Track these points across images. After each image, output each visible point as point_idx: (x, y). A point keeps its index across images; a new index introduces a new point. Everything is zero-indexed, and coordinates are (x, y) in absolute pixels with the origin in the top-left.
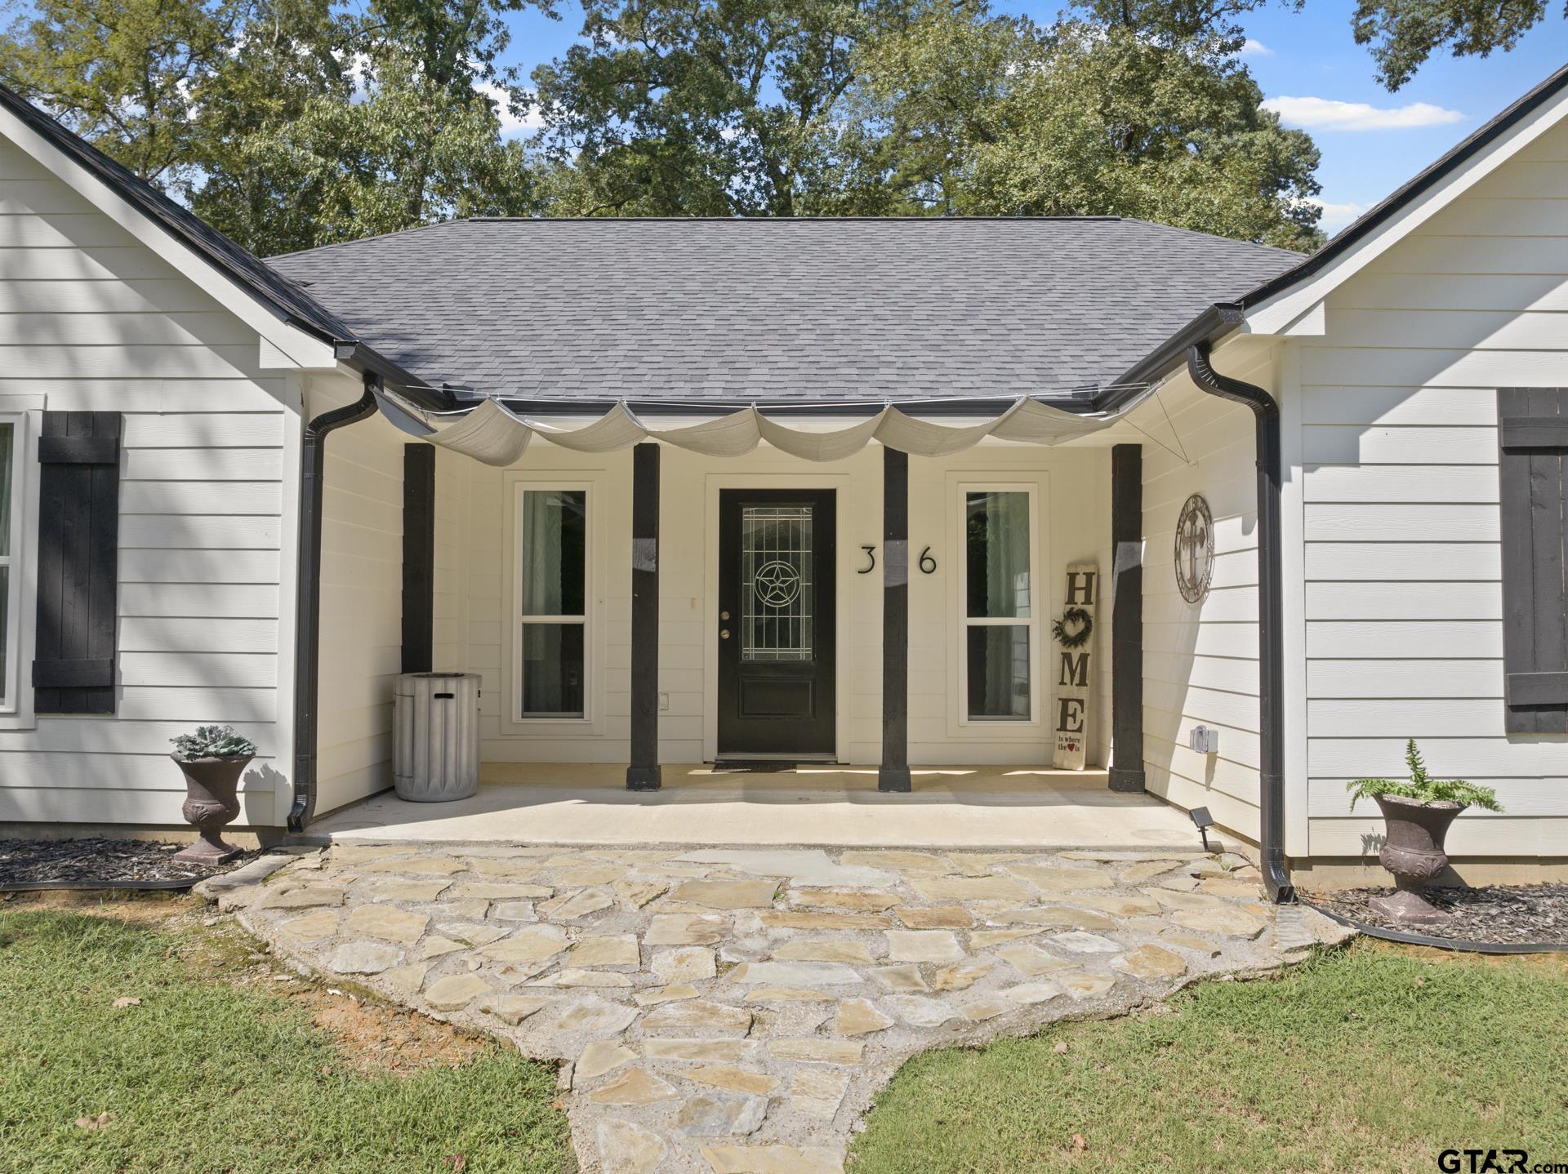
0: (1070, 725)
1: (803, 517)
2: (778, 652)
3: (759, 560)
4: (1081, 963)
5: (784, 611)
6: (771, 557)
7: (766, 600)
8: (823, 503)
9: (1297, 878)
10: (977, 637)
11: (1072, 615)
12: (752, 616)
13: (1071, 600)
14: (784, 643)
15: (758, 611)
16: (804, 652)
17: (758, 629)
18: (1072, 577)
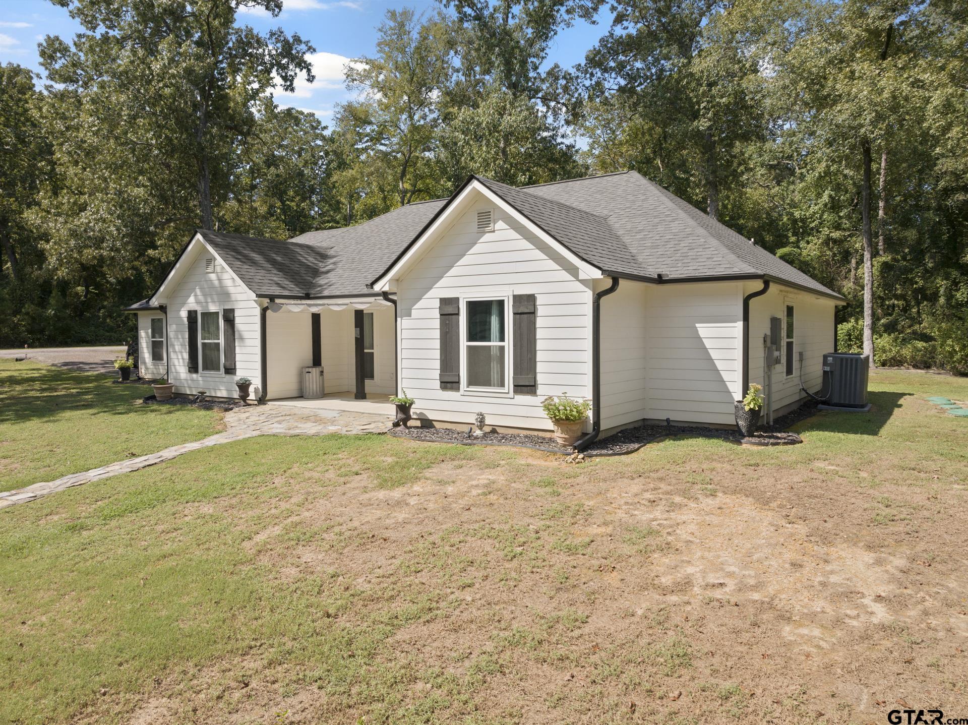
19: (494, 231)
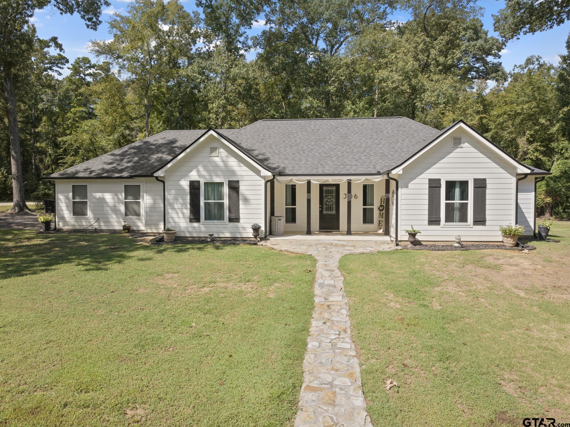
0: (380, 225)
1: (334, 188)
2: (329, 212)
3: (326, 196)
4: (367, 249)
5: (331, 205)
6: (328, 196)
7: (327, 203)
8: (337, 186)
9: (400, 243)
10: (365, 210)
11: (381, 206)
12: (325, 206)
13: (381, 203)
14: (331, 211)
15: (326, 205)
16: (334, 212)
17: (326, 208)
18: (381, 199)
19: (462, 148)
